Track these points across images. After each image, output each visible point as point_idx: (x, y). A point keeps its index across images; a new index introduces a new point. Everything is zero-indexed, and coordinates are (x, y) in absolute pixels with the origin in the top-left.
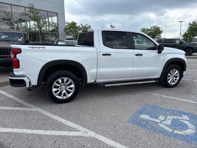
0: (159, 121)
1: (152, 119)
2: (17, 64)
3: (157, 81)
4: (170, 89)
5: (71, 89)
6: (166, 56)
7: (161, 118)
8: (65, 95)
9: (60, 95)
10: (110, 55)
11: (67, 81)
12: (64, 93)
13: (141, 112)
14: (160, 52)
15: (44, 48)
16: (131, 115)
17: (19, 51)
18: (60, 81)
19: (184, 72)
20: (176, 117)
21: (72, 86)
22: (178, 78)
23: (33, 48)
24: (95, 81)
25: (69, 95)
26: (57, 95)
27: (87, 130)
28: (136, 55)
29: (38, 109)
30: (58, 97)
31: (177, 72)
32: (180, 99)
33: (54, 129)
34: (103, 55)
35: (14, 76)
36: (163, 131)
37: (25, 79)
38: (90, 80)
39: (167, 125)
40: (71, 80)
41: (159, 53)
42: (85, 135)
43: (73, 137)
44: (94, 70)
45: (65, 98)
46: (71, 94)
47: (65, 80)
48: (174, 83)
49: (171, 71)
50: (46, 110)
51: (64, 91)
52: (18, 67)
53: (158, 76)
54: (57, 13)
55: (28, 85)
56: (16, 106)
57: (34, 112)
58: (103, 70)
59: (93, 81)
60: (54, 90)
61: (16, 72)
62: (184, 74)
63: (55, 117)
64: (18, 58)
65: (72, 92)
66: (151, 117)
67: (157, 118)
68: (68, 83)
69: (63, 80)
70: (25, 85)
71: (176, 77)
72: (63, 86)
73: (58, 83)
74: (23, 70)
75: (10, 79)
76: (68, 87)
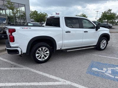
0: (105, 72)
1: (100, 70)
2: (13, 40)
3: (95, 47)
4: (102, 51)
5: (47, 54)
6: (99, 32)
7: (105, 69)
8: (43, 58)
10: (70, 32)
11: (45, 49)
12: (43, 57)
14: (97, 30)
15: (30, 28)
16: (87, 69)
20: (112, 69)
21: (48, 52)
22: (105, 45)
23: (23, 28)
24: (61, 49)
25: (46, 58)
26: (38, 58)
27: (65, 80)
28: (84, 32)
29: (28, 68)
30: (39, 59)
31: (105, 41)
32: (110, 57)
33: (43, 81)
34: (66, 32)
36: (110, 78)
37: (18, 49)
38: (58, 48)
39: (110, 74)
40: (47, 48)
42: (64, 84)
44: (61, 42)
45: (43, 60)
46: (47, 57)
48: (104, 48)
49: (102, 41)
50: (33, 68)
51: (43, 56)
52: (14, 41)
53: (95, 44)
55: (20, 53)
56: (11, 67)
57: (26, 70)
58: (66, 42)
60: (37, 55)
61: (12, 44)
63: (41, 73)
64: (14, 35)
65: (47, 56)
66: (99, 69)
67: (102, 70)
68: (45, 51)
69: (42, 49)
70: (19, 53)
72: (42, 53)
73: (39, 50)
74: (17, 43)
76: (45, 53)
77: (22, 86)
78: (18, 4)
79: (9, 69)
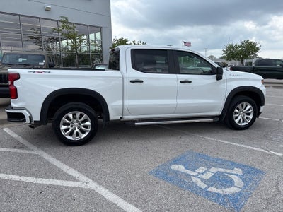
0: (195, 174)
1: (186, 171)
2: (13, 94)
5: (86, 127)
6: (228, 84)
7: (201, 170)
8: (77, 135)
9: (71, 134)
10: (142, 82)
11: (81, 116)
12: (77, 133)
13: (176, 162)
14: (219, 78)
15: (49, 72)
17: (17, 77)
18: (71, 116)
19: (262, 107)
20: (222, 170)
21: (88, 123)
23: (34, 72)
24: (121, 118)
25: (84, 136)
26: (67, 135)
27: (90, 181)
28: (181, 82)
29: (40, 153)
30: (68, 137)
31: (249, 107)
33: (48, 177)
34: (132, 82)
35: (12, 108)
36: (194, 188)
37: (25, 112)
38: (113, 116)
39: (202, 180)
40: (85, 115)
41: (217, 79)
42: (84, 186)
43: (67, 188)
44: (120, 103)
45: (78, 139)
46: (87, 133)
47: (78, 115)
48: (245, 124)
49: (240, 106)
51: (77, 130)
52: (16, 97)
53: (218, 112)
54: (101, 28)
55: (28, 120)
58: (131, 103)
59: (118, 118)
60: (63, 127)
62: (261, 110)
65: (87, 131)
66: (186, 168)
67: (194, 170)
68: (82, 119)
70: (25, 121)
71: (249, 114)
72: (76, 124)
73: (68, 118)
75: (8, 113)
76: (82, 124)
77: (6, 180)
78: (88, 26)
79: (8, 150)
